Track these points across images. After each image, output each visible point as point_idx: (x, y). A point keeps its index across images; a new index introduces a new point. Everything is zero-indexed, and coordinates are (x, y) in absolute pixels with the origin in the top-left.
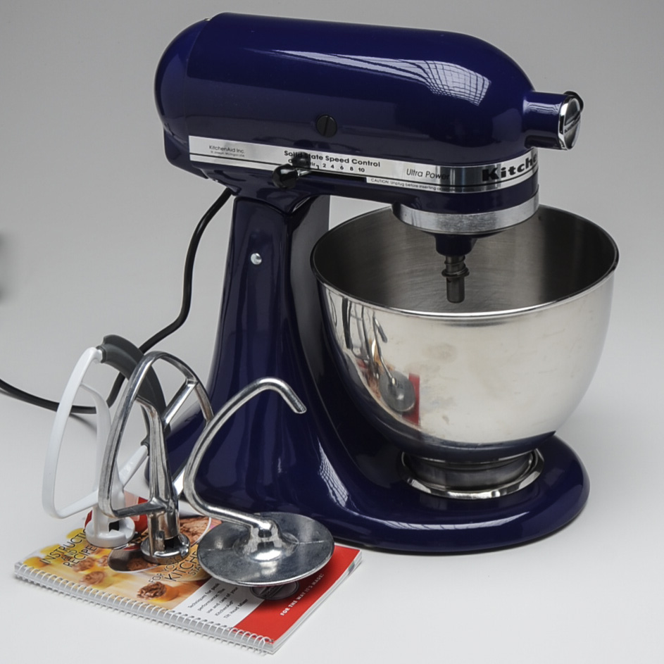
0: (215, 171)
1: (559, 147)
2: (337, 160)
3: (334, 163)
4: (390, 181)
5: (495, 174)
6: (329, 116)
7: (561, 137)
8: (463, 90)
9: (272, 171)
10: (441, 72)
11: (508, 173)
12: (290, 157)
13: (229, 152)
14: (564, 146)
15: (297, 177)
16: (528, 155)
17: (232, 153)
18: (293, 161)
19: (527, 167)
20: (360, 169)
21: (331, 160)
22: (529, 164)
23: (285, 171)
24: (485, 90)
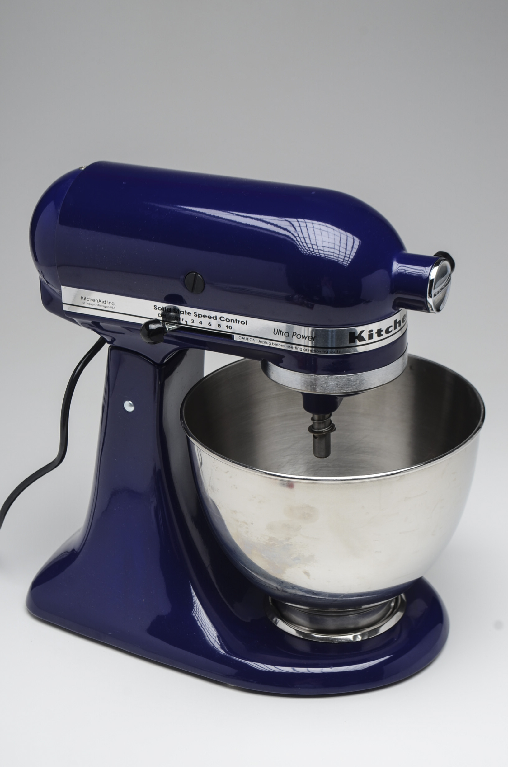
0: (93, 322)
1: (427, 310)
2: (204, 316)
3: (202, 319)
4: (257, 339)
5: (362, 337)
6: (197, 273)
7: (430, 300)
8: (332, 250)
9: (141, 324)
10: (311, 231)
11: (375, 336)
12: (160, 312)
13: (100, 303)
14: (432, 310)
15: (166, 332)
16: (397, 317)
17: (103, 304)
18: (163, 315)
19: (395, 328)
20: (227, 326)
21: (199, 316)
22: (398, 325)
23: (153, 327)
24: (355, 250)
